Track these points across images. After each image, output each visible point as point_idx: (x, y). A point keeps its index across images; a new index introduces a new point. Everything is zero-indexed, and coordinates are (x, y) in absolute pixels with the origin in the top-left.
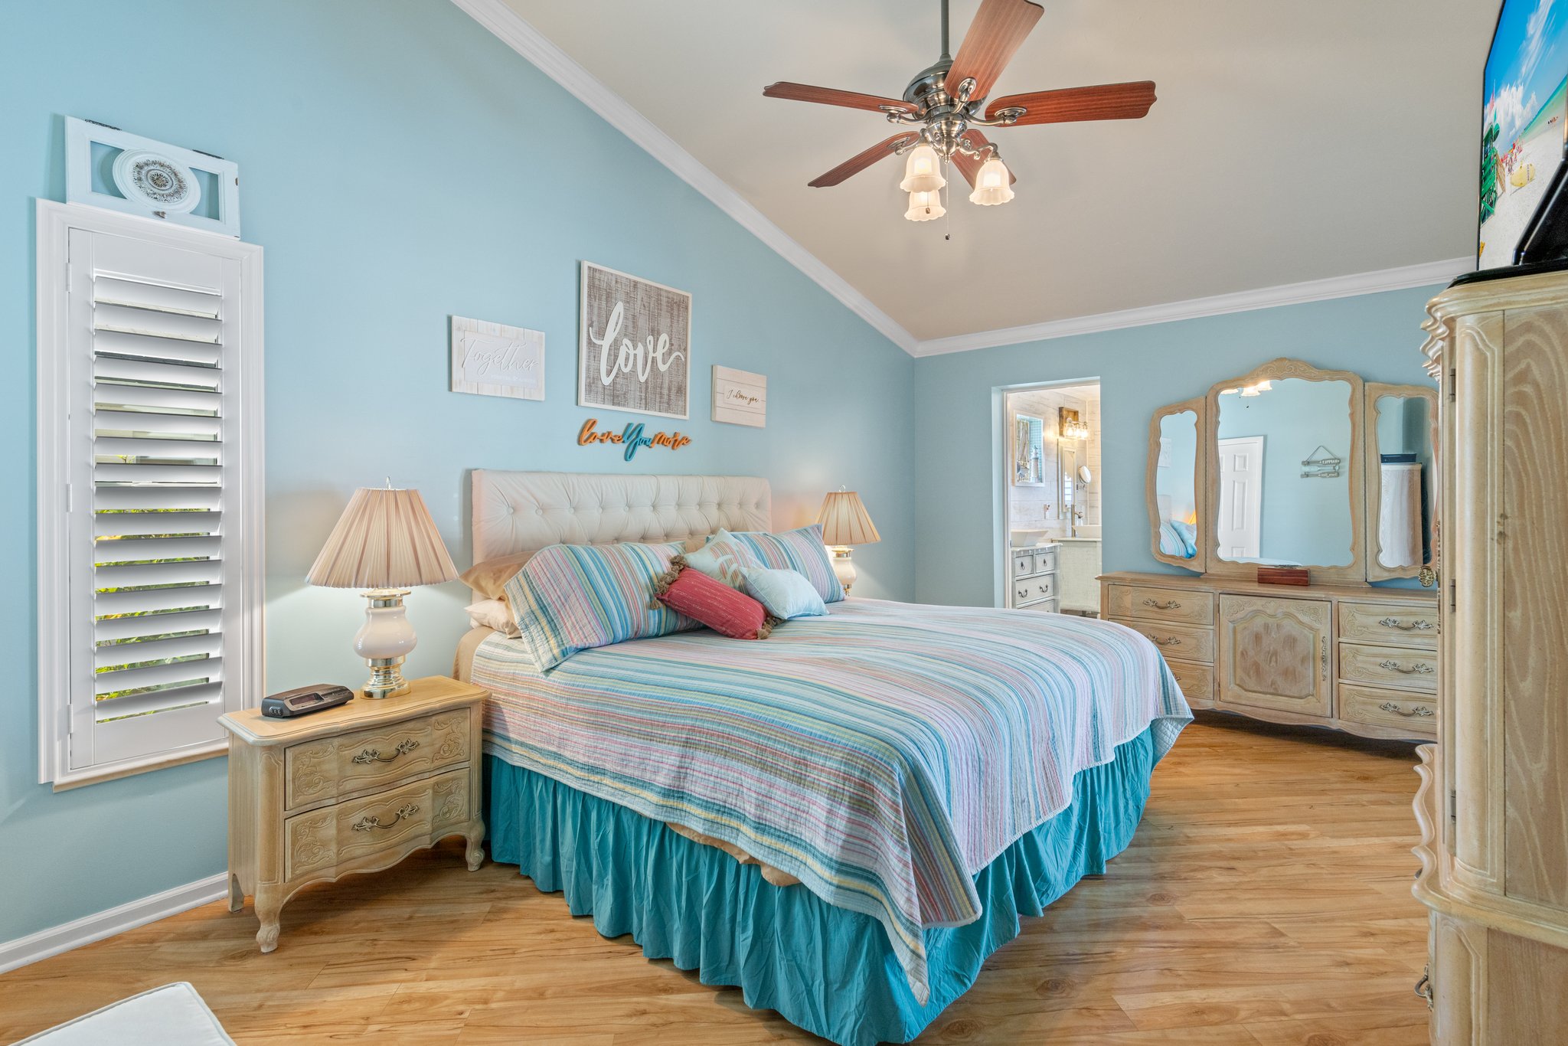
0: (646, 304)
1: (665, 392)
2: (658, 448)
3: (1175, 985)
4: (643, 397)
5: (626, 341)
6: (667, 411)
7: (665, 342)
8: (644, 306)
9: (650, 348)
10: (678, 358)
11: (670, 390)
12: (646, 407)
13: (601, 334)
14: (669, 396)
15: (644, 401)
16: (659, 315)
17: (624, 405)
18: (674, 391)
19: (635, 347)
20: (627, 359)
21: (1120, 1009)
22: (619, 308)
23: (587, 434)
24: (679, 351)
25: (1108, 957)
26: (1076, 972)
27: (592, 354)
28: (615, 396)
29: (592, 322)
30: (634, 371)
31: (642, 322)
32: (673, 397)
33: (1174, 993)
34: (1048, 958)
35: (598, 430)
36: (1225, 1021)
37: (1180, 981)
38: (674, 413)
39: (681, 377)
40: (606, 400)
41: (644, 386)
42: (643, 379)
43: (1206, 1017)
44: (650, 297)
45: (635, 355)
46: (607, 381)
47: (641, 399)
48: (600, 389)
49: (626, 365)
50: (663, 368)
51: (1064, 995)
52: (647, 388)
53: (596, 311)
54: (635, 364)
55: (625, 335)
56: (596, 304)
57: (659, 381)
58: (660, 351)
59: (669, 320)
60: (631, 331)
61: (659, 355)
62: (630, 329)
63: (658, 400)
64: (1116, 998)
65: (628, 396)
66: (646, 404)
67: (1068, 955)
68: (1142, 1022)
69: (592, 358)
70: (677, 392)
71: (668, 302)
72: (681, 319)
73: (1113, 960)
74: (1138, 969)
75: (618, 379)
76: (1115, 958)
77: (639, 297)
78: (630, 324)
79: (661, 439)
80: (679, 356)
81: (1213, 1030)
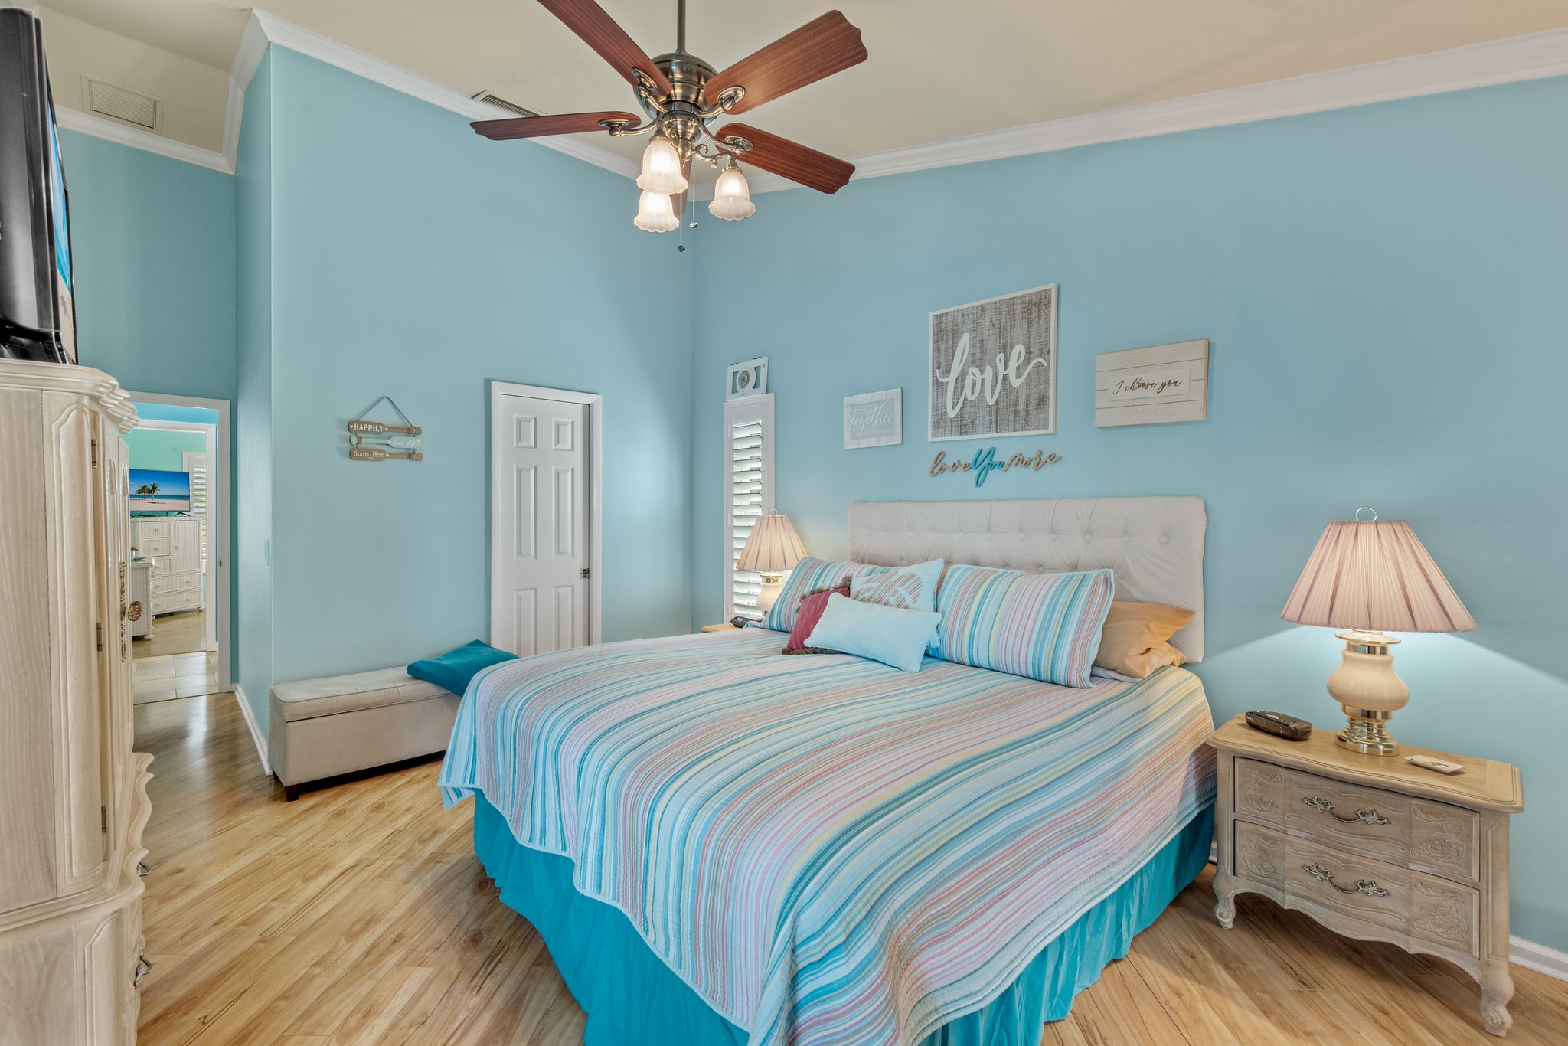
0: (996, 322)
1: (1021, 408)
2: (1017, 471)
3: (405, 1016)
4: (993, 420)
5: (974, 369)
6: (1023, 429)
7: (1020, 353)
8: (994, 325)
9: (1001, 366)
10: (1039, 365)
11: (1027, 404)
12: (997, 429)
13: (947, 372)
14: (1027, 411)
15: (994, 424)
16: (1013, 327)
17: (972, 433)
18: (1033, 403)
19: (982, 372)
20: (973, 387)
21: (419, 966)
22: (965, 340)
23: (939, 465)
24: (1041, 357)
25: (475, 987)
26: (478, 958)
27: (940, 393)
28: (963, 426)
29: (940, 364)
30: (981, 396)
31: (992, 344)
32: (1032, 410)
33: (398, 1010)
34: (506, 948)
35: (948, 461)
36: (343, 1027)
37: (405, 1022)
38: (1034, 429)
39: (1044, 386)
40: (953, 431)
41: (994, 408)
42: (991, 401)
43: (360, 1015)
44: (1000, 313)
45: (983, 380)
46: (952, 413)
47: (991, 422)
48: (948, 423)
49: (972, 393)
50: (1015, 383)
51: (462, 941)
52: (997, 410)
53: (943, 352)
54: (982, 389)
55: (973, 364)
56: (943, 347)
57: (1013, 398)
58: (1013, 364)
59: (1026, 327)
60: (979, 359)
61: (1012, 371)
62: (978, 356)
63: (1012, 418)
64: (431, 970)
65: (976, 423)
66: (997, 426)
67: (499, 961)
68: (397, 972)
69: (940, 396)
70: (1039, 404)
71: (1024, 308)
72: (1042, 319)
73: (467, 989)
74: (444, 1001)
75: (965, 409)
76: (469, 990)
77: (988, 319)
78: (978, 351)
79: (1020, 460)
80: (1040, 363)
81: (346, 1012)
